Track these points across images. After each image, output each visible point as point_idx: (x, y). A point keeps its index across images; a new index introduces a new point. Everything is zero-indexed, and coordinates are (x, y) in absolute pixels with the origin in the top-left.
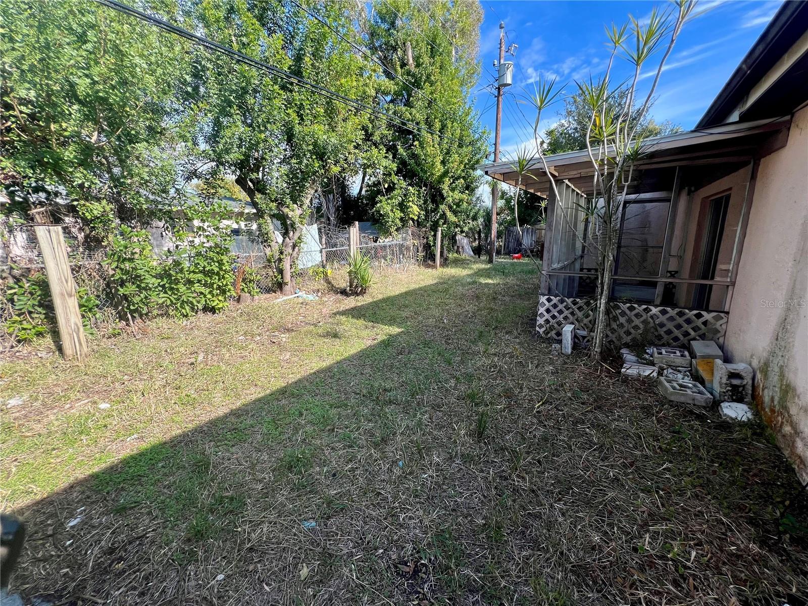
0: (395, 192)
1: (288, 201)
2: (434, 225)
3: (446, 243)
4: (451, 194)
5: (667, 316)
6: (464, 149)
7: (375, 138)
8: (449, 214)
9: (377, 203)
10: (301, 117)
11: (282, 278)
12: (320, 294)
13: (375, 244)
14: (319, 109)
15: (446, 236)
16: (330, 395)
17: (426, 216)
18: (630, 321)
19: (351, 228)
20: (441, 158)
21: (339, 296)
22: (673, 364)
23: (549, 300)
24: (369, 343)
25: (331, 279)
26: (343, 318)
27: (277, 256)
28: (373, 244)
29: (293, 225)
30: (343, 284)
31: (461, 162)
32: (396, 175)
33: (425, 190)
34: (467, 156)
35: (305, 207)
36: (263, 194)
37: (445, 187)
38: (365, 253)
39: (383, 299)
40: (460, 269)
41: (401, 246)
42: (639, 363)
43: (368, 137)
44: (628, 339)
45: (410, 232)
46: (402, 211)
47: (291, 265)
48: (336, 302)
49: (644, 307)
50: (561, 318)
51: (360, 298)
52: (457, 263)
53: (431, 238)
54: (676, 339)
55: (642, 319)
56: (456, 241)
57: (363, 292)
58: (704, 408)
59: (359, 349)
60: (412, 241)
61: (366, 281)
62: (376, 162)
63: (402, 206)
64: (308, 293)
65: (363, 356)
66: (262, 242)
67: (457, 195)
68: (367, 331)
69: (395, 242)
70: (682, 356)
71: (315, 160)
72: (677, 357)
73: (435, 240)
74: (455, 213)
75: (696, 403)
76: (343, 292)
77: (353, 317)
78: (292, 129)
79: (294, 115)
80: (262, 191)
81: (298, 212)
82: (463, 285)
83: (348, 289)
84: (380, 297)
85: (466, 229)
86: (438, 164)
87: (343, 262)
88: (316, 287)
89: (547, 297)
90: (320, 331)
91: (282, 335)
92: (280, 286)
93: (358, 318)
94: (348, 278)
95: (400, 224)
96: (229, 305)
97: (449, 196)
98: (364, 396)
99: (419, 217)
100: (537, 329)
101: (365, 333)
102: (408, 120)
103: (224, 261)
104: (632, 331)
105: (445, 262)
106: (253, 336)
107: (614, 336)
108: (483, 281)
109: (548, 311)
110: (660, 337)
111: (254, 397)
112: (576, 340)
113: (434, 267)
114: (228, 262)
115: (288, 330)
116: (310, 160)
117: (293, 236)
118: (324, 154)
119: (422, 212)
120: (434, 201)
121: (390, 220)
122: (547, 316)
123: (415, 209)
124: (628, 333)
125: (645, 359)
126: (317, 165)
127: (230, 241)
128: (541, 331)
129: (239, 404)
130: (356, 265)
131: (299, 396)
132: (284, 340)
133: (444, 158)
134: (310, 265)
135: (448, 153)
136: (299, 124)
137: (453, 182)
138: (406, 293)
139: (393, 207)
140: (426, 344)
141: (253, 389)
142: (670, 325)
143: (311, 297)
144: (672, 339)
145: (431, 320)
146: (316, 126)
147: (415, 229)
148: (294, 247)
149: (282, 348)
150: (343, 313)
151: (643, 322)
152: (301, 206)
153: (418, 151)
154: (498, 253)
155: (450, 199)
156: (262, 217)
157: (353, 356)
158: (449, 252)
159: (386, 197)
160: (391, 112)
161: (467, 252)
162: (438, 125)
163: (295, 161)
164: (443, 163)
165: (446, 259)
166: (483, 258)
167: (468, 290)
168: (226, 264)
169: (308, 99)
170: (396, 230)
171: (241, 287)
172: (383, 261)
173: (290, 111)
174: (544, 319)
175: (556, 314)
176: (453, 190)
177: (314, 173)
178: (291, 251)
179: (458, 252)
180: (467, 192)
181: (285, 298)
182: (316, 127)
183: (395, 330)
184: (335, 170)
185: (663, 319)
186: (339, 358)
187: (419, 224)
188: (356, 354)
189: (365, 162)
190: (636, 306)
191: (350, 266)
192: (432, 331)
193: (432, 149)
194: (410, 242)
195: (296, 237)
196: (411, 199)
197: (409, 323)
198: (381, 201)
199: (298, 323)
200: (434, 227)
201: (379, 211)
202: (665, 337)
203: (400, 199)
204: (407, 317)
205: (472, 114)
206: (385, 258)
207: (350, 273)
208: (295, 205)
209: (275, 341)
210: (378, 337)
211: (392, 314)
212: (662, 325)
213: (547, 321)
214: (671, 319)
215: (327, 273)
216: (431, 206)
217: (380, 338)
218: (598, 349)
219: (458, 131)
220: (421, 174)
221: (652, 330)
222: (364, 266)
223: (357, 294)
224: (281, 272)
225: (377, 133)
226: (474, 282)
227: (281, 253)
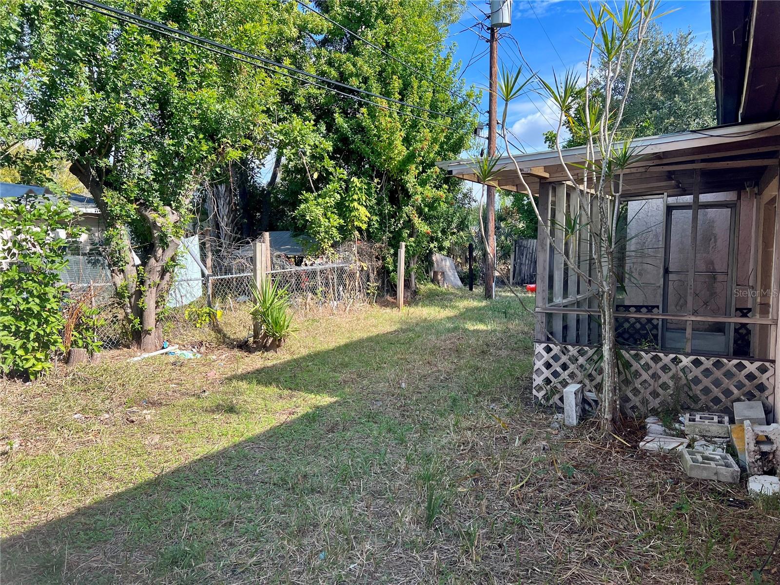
0: (330, 187)
1: (156, 201)
2: (394, 238)
3: (414, 266)
4: (420, 189)
5: (702, 368)
6: (440, 121)
7: (297, 100)
8: (417, 221)
9: (300, 202)
10: (181, 76)
11: (141, 323)
12: (203, 349)
13: (298, 268)
14: (210, 66)
15: (414, 256)
16: (225, 486)
17: (381, 223)
18: (655, 376)
19: (258, 244)
20: (403, 134)
21: (237, 353)
22: (707, 434)
23: (548, 350)
24: (283, 418)
25: (221, 325)
26: (243, 385)
27: (133, 287)
28: (294, 269)
29: (163, 239)
30: (244, 333)
31: (435, 140)
32: (331, 158)
33: (378, 183)
34: (443, 131)
35: (183, 211)
36: (115, 189)
37: (411, 179)
38: (280, 282)
39: (309, 356)
40: (437, 309)
41: (342, 271)
42: (667, 434)
43: (286, 97)
44: (655, 403)
45: (355, 249)
46: (341, 215)
47: (157, 302)
48: (230, 360)
49: (672, 356)
50: (565, 375)
51: (270, 354)
52: (432, 298)
53: (390, 259)
54: (717, 401)
55: (671, 374)
56: (431, 264)
57: (277, 344)
58: (731, 484)
59: (269, 427)
60: (358, 263)
61: (282, 328)
62: (299, 138)
63: (342, 209)
64: (183, 347)
65: (273, 435)
66: (109, 266)
67: (430, 192)
68: (281, 403)
69: (330, 265)
70: (719, 422)
71: (203, 141)
72: (712, 425)
73: (395, 262)
74: (427, 219)
75: (722, 479)
76: (243, 346)
77: (259, 382)
78: (167, 93)
79: (171, 76)
80: (116, 185)
81: (172, 218)
82: (438, 333)
83: (251, 340)
84: (304, 352)
85: (447, 244)
86: (398, 143)
87: (242, 298)
88: (197, 338)
89: (544, 345)
90: (207, 404)
91: (145, 411)
92: (137, 336)
93: (267, 383)
94: (251, 323)
95: (338, 237)
96: (52, 366)
97: (416, 193)
98: (274, 484)
99: (369, 226)
100: (534, 392)
101: (279, 405)
102: (351, 75)
103: (50, 296)
104: (660, 391)
105: (414, 297)
106: (97, 413)
107: (637, 399)
108: (471, 326)
109: (548, 366)
110: (695, 399)
111: (110, 493)
112: (587, 407)
113: (395, 305)
114: (54, 297)
115: (153, 404)
116: (195, 140)
117: (163, 256)
118: (217, 131)
119: (375, 218)
120: (393, 200)
121: (322, 229)
122: (547, 373)
123: (363, 212)
124: (655, 394)
125: (676, 429)
126: (205, 148)
127: (61, 263)
128: (540, 395)
129: (88, 501)
130: (265, 301)
131: (180, 489)
132: (148, 417)
133: (407, 134)
134: (186, 302)
135: (414, 125)
136: (180, 87)
137: (424, 171)
138: (346, 346)
139: (326, 208)
140: (372, 417)
141: (107, 483)
142: (706, 382)
143: (188, 355)
144: (712, 401)
145: (381, 385)
146: (204, 90)
147: (365, 245)
148: (164, 272)
149: (147, 429)
150: (242, 377)
151: (672, 378)
152: (177, 209)
153: (367, 122)
154: (501, 282)
155: (419, 197)
156: (113, 226)
157: (258, 437)
158: (419, 279)
159: (315, 194)
160: (323, 61)
161: (452, 280)
162: (396, 84)
163: (171, 142)
164: (407, 141)
165: (415, 293)
166: (479, 290)
167: (445, 341)
168: (52, 300)
169: (193, 51)
170: (332, 246)
171: (73, 339)
172: (310, 295)
173: (166, 69)
174: (543, 377)
175: (559, 370)
176: (423, 183)
177: (201, 160)
178: (157, 280)
179: (434, 280)
180: (445, 186)
181: (146, 355)
182: (205, 92)
183: (325, 400)
184: (234, 154)
185: (697, 372)
186: (237, 440)
187: (369, 236)
188: (264, 434)
189: (282, 138)
190: (661, 355)
191: (255, 302)
192: (381, 400)
193: (389, 119)
194: (355, 265)
195: (167, 258)
196: (355, 197)
197: (347, 390)
198: (306, 201)
199: (170, 393)
200: (395, 242)
201: (304, 216)
202: (703, 397)
203: (338, 196)
204: (345, 382)
205: (451, 66)
206: (313, 291)
207: (255, 314)
208: (168, 208)
209: (134, 419)
210: (298, 410)
211: (322, 376)
212: (696, 381)
213: (548, 381)
214: (707, 372)
215: (215, 315)
216: (388, 208)
217: (301, 412)
218: (608, 416)
219: (429, 95)
220: (372, 158)
221: (686, 389)
222: (277, 303)
223: (266, 348)
224: (140, 313)
225: (302, 91)
226: (456, 329)
227: (142, 283)
